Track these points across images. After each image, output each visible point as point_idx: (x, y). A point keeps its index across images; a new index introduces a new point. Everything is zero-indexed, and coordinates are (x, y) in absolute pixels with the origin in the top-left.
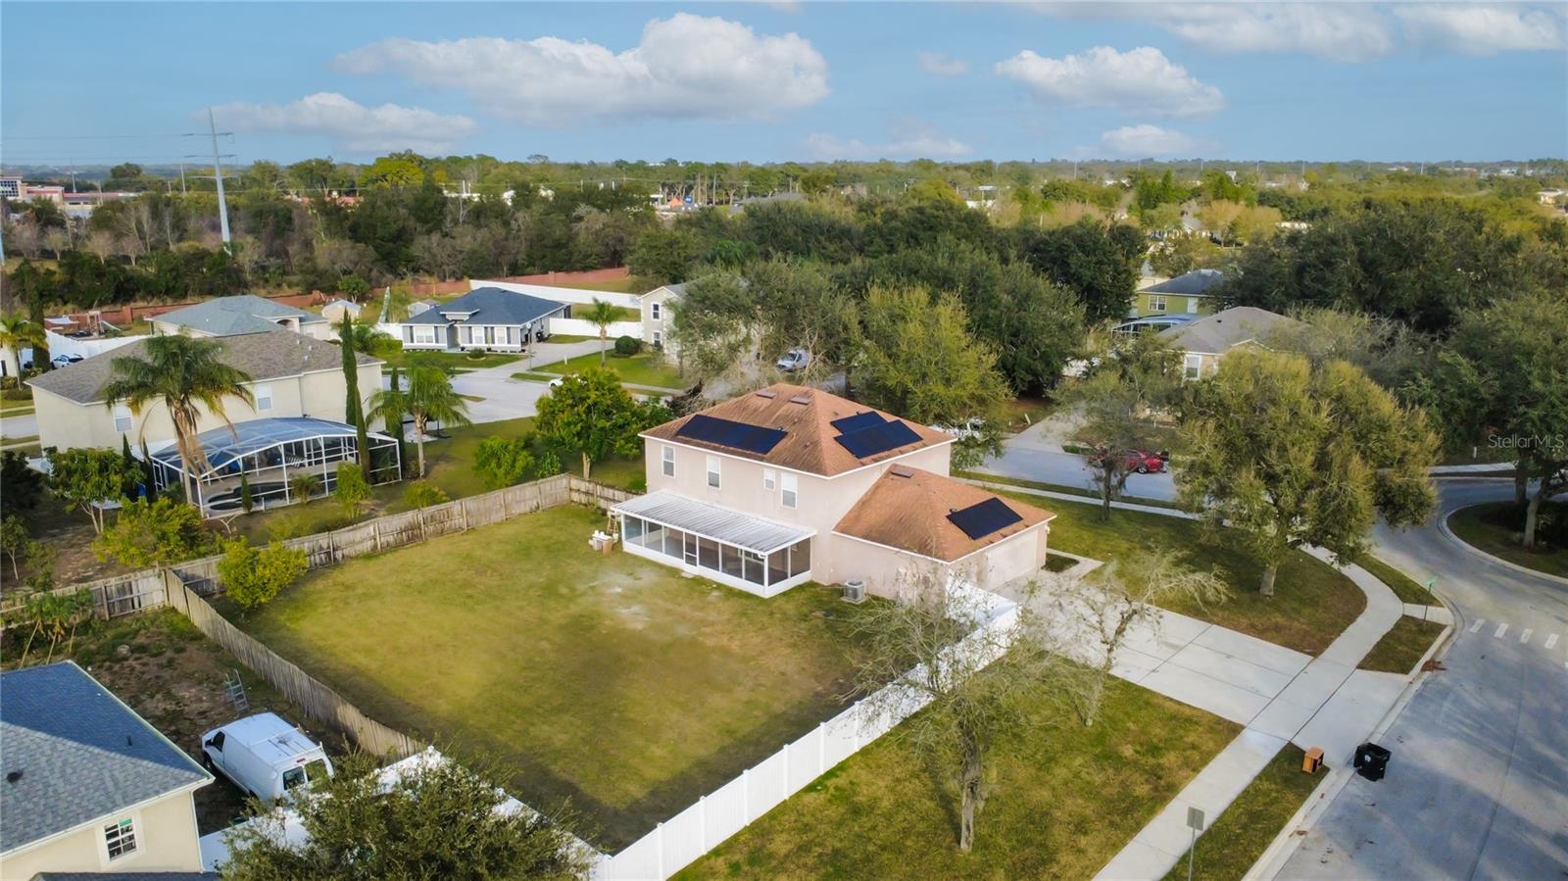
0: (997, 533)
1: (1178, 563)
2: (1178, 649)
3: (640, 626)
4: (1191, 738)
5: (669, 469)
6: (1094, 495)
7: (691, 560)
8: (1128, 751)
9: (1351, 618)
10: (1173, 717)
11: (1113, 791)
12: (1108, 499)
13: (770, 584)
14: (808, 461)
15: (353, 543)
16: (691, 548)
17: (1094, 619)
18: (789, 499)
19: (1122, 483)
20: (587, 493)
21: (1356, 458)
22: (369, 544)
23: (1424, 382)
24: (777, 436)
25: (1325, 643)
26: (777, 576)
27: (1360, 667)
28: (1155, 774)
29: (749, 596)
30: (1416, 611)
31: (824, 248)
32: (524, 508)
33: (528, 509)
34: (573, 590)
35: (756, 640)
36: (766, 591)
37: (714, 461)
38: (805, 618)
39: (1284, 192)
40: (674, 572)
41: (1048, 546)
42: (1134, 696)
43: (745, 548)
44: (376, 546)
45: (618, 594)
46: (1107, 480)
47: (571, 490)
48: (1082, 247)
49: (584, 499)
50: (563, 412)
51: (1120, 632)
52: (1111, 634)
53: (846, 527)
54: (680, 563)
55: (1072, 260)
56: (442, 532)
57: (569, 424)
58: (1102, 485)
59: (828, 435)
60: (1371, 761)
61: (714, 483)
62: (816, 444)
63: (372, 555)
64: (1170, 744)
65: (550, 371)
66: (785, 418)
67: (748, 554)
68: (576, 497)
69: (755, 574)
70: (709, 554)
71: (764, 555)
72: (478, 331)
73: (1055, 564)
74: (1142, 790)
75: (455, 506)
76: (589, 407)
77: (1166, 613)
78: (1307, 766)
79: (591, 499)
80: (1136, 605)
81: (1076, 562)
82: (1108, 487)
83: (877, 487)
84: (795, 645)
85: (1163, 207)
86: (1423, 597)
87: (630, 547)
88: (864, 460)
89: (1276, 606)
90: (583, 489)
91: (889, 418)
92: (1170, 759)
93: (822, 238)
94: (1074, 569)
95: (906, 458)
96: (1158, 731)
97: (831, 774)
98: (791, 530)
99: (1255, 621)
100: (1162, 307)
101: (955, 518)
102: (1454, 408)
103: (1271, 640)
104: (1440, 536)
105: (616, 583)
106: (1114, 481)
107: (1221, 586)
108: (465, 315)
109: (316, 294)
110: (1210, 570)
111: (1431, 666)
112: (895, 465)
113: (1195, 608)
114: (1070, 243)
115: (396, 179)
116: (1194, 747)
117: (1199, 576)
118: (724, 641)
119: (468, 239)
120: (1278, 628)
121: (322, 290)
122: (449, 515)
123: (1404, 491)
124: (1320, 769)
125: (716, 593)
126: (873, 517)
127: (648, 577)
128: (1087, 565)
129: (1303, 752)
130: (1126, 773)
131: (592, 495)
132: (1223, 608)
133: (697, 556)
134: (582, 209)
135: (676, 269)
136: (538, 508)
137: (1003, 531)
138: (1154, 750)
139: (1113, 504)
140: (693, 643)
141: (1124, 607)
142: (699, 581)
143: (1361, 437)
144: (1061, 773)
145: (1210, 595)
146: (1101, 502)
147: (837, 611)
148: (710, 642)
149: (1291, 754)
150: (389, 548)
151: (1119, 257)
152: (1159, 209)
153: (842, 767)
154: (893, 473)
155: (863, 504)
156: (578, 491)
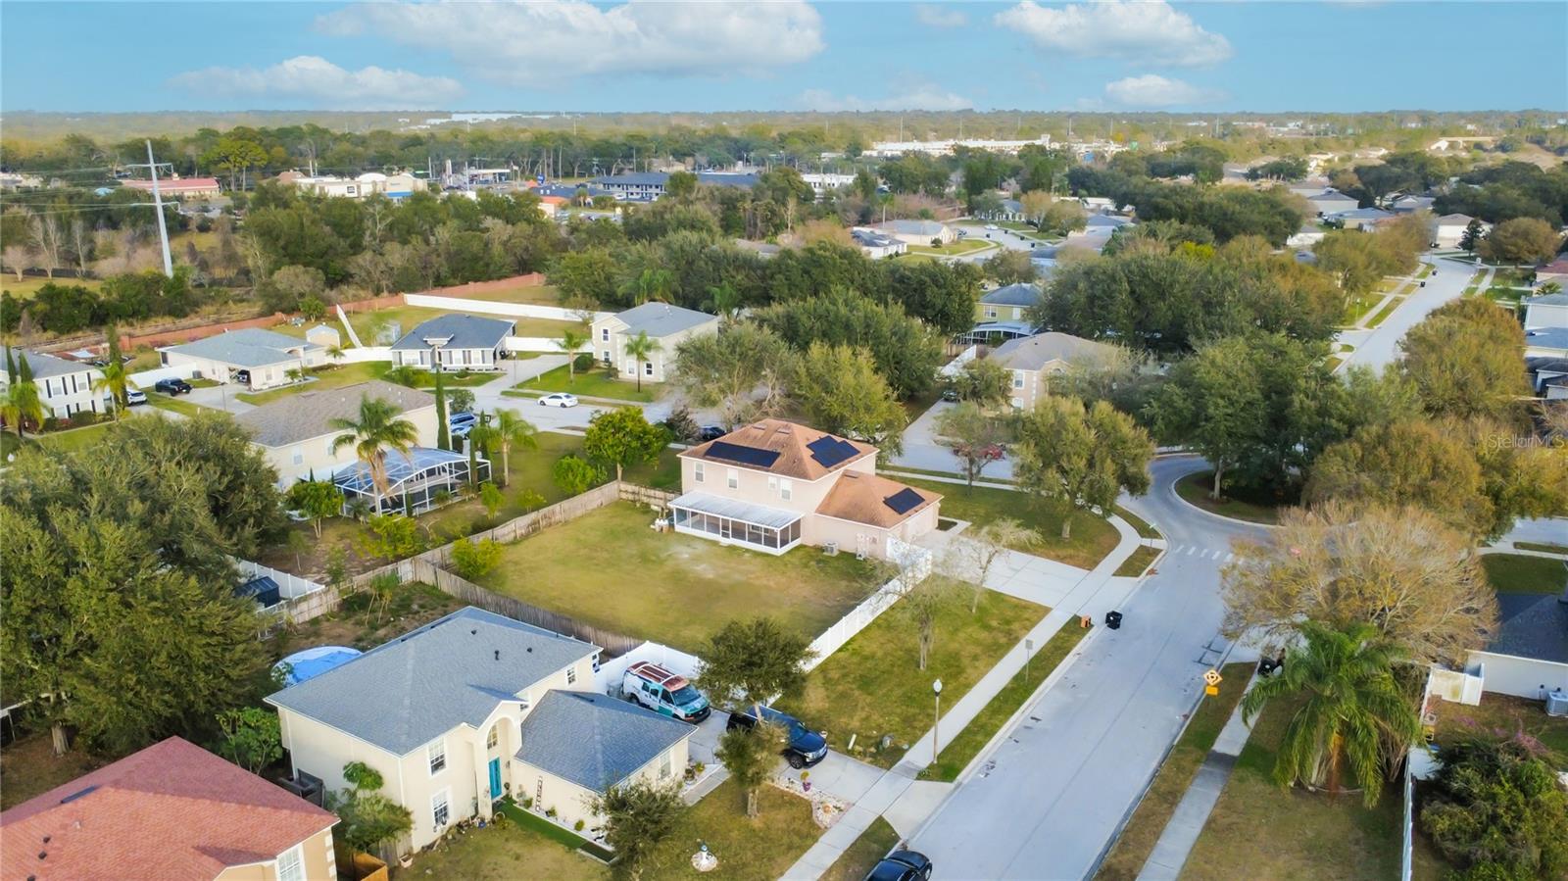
0: (913, 510)
1: (1018, 526)
2: (1017, 571)
3: (711, 576)
4: (1026, 616)
5: (699, 477)
6: (963, 478)
7: (725, 535)
8: (994, 623)
9: (1112, 548)
10: (1016, 606)
11: (989, 641)
12: (971, 480)
13: (780, 547)
14: (796, 471)
15: (504, 535)
16: (725, 528)
17: (976, 555)
18: (786, 495)
19: (979, 472)
20: (633, 493)
21: (1109, 461)
22: (513, 535)
23: (1154, 404)
24: (774, 456)
25: (1096, 563)
26: (784, 542)
27: (1114, 575)
28: (1009, 633)
29: (768, 555)
30: (1147, 542)
31: (733, 277)
32: (595, 505)
34: (658, 557)
35: (784, 580)
36: (779, 551)
37: (733, 472)
38: (806, 566)
39: (1091, 169)
40: (715, 543)
41: (940, 514)
42: (996, 597)
43: (763, 526)
44: (515, 537)
45: (688, 558)
46: (970, 470)
47: (620, 491)
48: (935, 282)
49: (631, 497)
51: (989, 562)
52: (984, 563)
53: (824, 509)
54: (718, 537)
55: (928, 293)
56: (550, 525)
58: (967, 473)
59: (807, 453)
60: (1114, 620)
61: (733, 485)
62: (801, 460)
63: (515, 542)
64: (1017, 618)
65: (531, 388)
66: (776, 443)
67: (766, 530)
68: (624, 496)
69: (771, 541)
70: (738, 531)
71: (778, 530)
72: (457, 354)
73: (944, 526)
74: (1003, 640)
75: (557, 507)
77: (1013, 552)
78: (1083, 625)
79: (637, 497)
80: (997, 548)
81: (955, 524)
82: (971, 474)
83: (837, 485)
84: (806, 582)
85: (987, 193)
86: (1153, 534)
87: (679, 528)
88: (831, 469)
89: (1070, 545)
90: (628, 490)
91: (839, 439)
92: (1015, 626)
93: (730, 269)
94: (954, 528)
95: (854, 465)
96: (1010, 614)
97: (848, 643)
98: (792, 513)
99: (1060, 553)
100: (994, 315)
101: (888, 502)
102: (1171, 421)
103: (1068, 563)
104: (1169, 495)
105: (683, 551)
106: (975, 470)
107: (1039, 537)
108: (444, 341)
109: (279, 315)
110: (1033, 528)
111: (1152, 572)
112: (846, 470)
113: (1024, 548)
114: (927, 279)
115: (239, 159)
116: (1027, 619)
117: (1028, 532)
118: (765, 582)
119: (397, 255)
120: (1071, 557)
121: (283, 311)
123: (1135, 477)
124: (1089, 625)
125: (747, 555)
126: (838, 503)
127: (701, 548)
128: (962, 525)
129: (1080, 618)
130: (994, 633)
131: (637, 494)
132: (1041, 547)
133: (730, 532)
134: (489, 222)
135: (598, 287)
137: (916, 508)
138: (1008, 622)
139: (974, 483)
141: (991, 549)
142: (732, 548)
143: (1113, 447)
144: (962, 635)
145: (1033, 541)
146: (966, 482)
147: (823, 561)
148: (757, 582)
149: (1076, 620)
150: (526, 537)
151: (964, 289)
152: (984, 195)
153: (852, 640)
154: (845, 475)
155: (831, 495)
156: (626, 492)
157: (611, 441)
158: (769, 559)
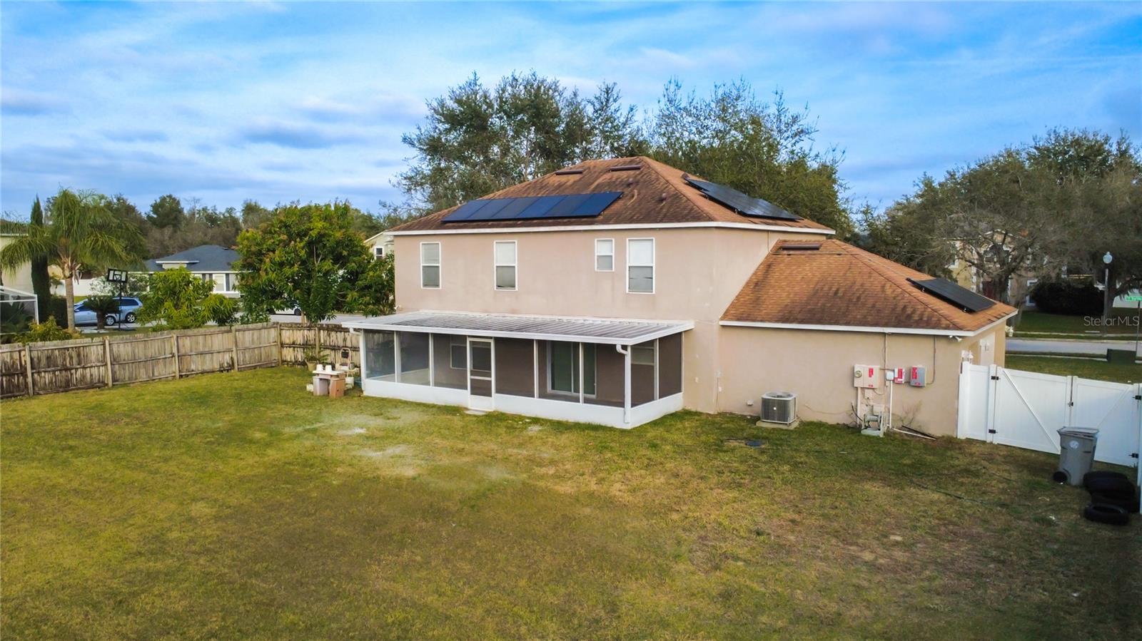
3: (410, 472)
5: (431, 277)
7: (480, 391)
13: (633, 405)
18: (641, 279)
20: (305, 345)
26: (641, 392)
32: (211, 363)
33: (217, 367)
34: (274, 434)
37: (506, 245)
38: (718, 447)
40: (452, 410)
45: (360, 435)
47: (282, 345)
49: (301, 355)
50: (274, 251)
53: (741, 314)
54: (460, 397)
56: (67, 386)
57: (281, 264)
59: (688, 189)
61: (506, 281)
66: (610, 184)
68: (288, 355)
71: (628, 345)
75: (93, 347)
76: (310, 244)
83: (768, 266)
87: (373, 386)
88: (750, 219)
90: (300, 340)
98: (649, 324)
105: (354, 424)
108: (182, 264)
118: (591, 485)
122: (82, 361)
125: (536, 428)
126: (782, 293)
131: (313, 347)
133: (493, 379)
136: (231, 366)
140: (527, 491)
142: (495, 419)
147: (765, 438)
155: (757, 285)
156: (293, 345)
157: (278, 256)
158: (600, 434)
